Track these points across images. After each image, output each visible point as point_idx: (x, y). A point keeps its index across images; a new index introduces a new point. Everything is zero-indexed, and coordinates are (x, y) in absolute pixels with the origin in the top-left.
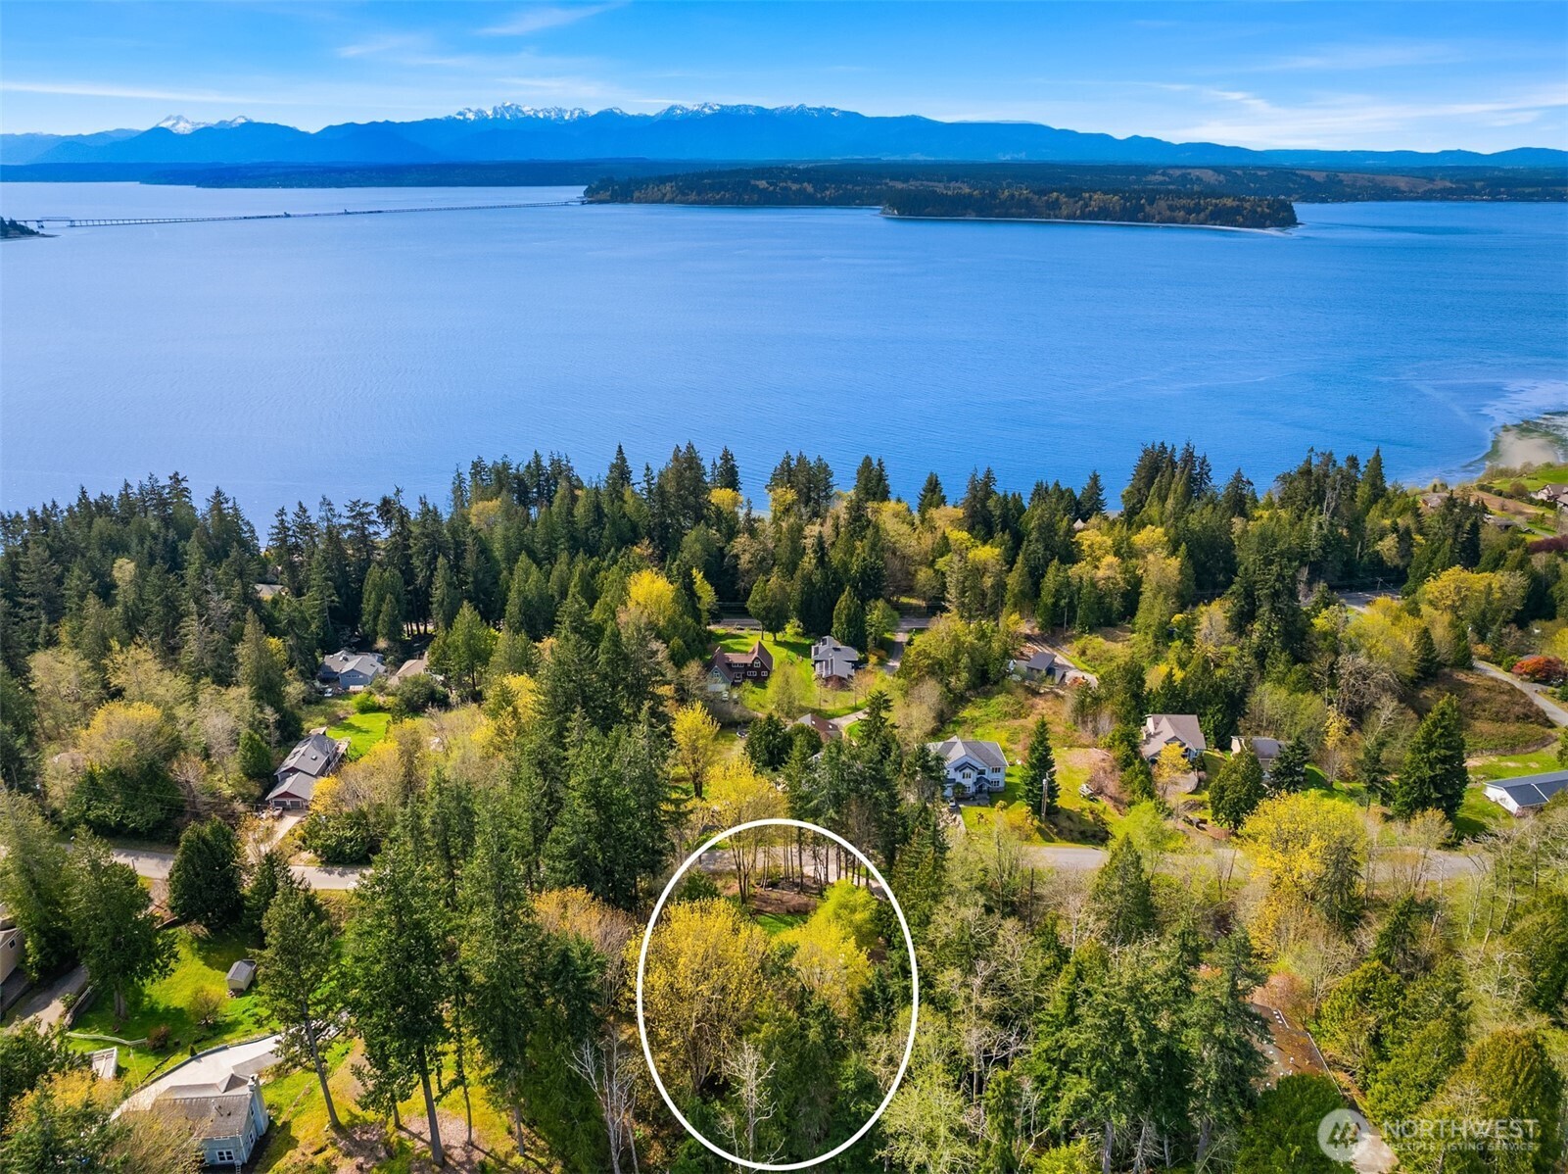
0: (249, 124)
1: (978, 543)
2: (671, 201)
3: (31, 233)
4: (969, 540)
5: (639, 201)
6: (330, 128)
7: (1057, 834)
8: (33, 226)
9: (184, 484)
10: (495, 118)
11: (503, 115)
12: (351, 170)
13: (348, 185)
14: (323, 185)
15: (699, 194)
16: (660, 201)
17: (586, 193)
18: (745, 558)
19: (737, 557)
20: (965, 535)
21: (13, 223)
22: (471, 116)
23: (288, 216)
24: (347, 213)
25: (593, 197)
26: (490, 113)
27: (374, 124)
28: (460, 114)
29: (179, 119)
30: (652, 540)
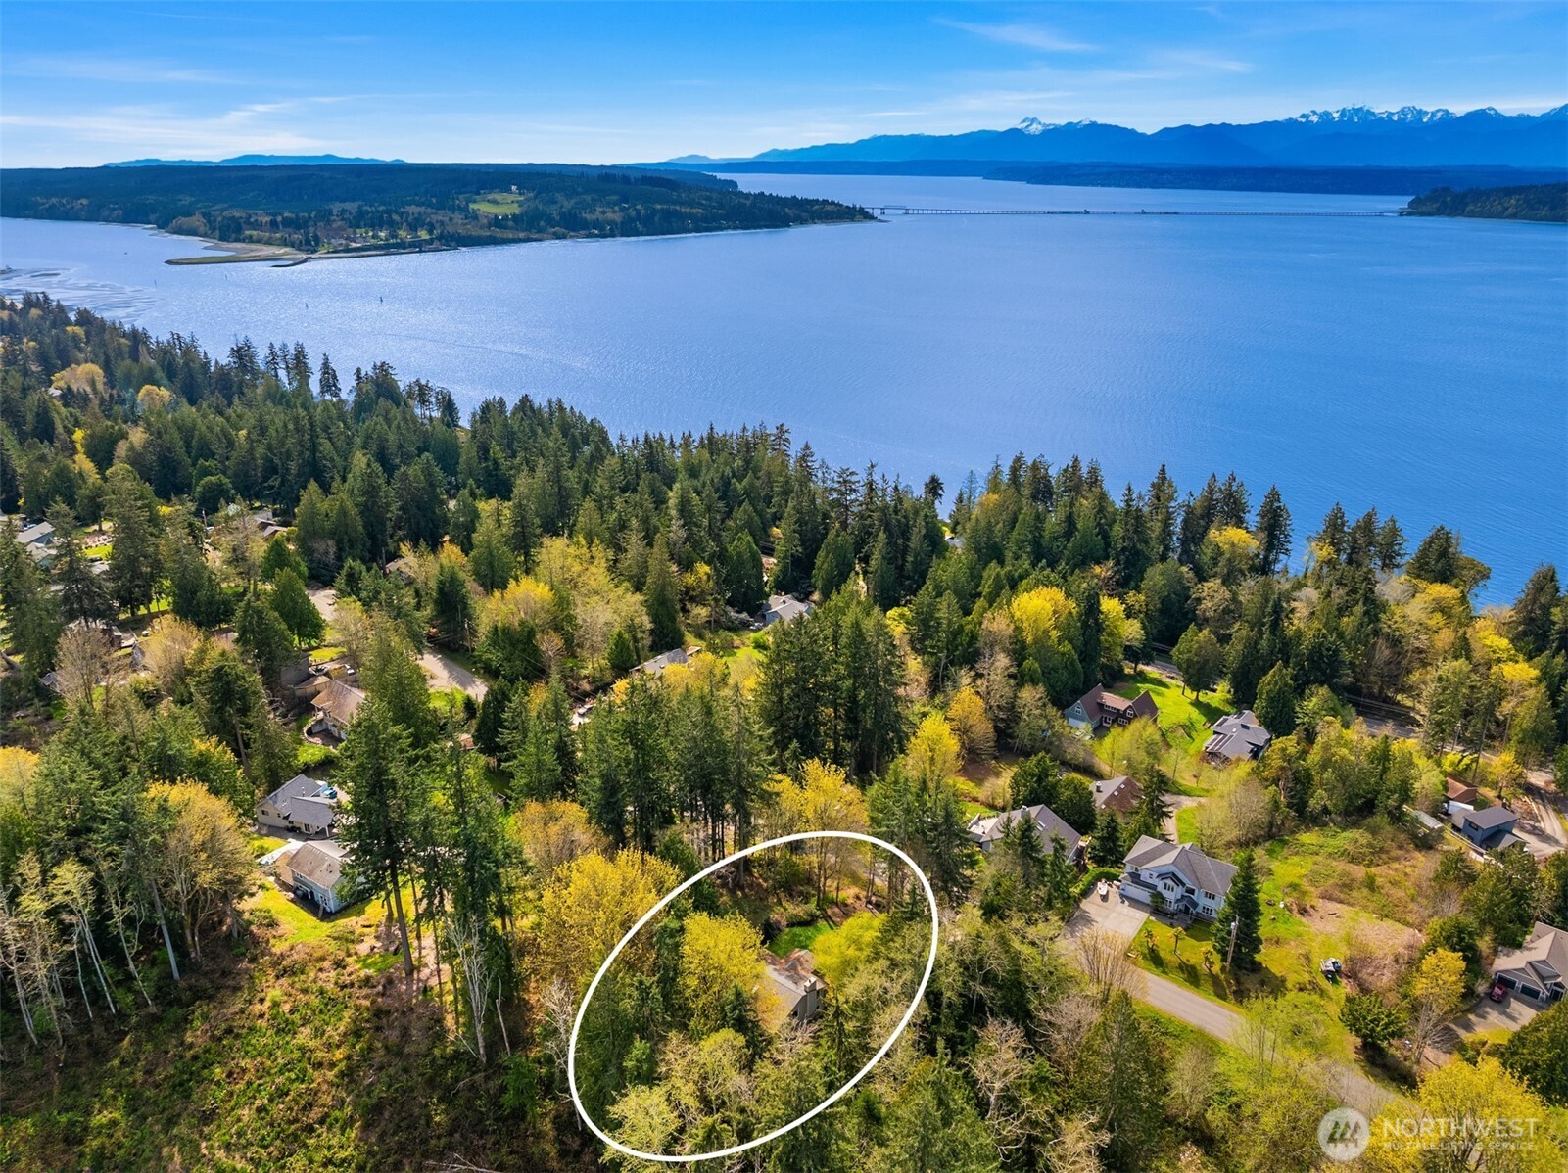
0: (1093, 125)
1: (1521, 657)
2: (1513, 216)
3: (871, 218)
4: (1508, 650)
5: (1472, 215)
6: (1166, 130)
7: (1235, 992)
8: (877, 213)
9: (787, 435)
10: (1341, 121)
11: (1351, 118)
12: (1169, 172)
13: (1163, 186)
14: (1139, 185)
15: (1552, 209)
16: (1500, 216)
17: (1411, 204)
18: (1207, 604)
19: (1199, 601)
20: (1505, 643)
21: (862, 209)
22: (1314, 119)
23: (1087, 213)
24: (1144, 213)
25: (1417, 209)
26: (1336, 115)
27: (1210, 126)
28: (1303, 116)
29: (1033, 121)
30: (1118, 563)
